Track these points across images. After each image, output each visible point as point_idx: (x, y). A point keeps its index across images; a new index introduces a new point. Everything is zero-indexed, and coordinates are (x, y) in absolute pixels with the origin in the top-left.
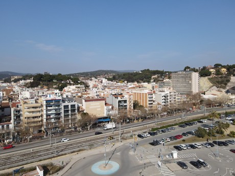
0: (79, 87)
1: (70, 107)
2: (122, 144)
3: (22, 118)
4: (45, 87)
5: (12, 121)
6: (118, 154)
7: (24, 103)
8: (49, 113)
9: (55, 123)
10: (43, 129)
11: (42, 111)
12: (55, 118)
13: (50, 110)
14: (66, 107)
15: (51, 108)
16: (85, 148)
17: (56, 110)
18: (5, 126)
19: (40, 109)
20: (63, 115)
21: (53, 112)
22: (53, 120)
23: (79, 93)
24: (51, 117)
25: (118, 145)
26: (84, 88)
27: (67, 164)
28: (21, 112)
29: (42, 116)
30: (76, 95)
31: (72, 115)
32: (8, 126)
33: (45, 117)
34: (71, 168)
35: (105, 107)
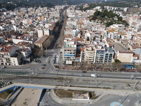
0: (120, 26)
1: (109, 55)
2: (134, 93)
3: (85, 57)
4: (100, 21)
5: (81, 57)
6: (128, 101)
7: (86, 50)
8: (97, 56)
9: (100, 62)
10: (93, 63)
11: (94, 55)
12: (100, 60)
13: (98, 55)
14: (107, 54)
15: (99, 54)
16: (111, 87)
17: (101, 55)
18: (78, 59)
19: (93, 54)
20: (104, 58)
21: (100, 56)
22: (99, 60)
23: (119, 34)
24: (98, 58)
25: (131, 93)
26: (124, 27)
27: (100, 95)
28: (85, 54)
29: (94, 57)
30: (117, 35)
31: (109, 59)
32: (79, 59)
33: (95, 58)
34: (101, 99)
35: (133, 58)
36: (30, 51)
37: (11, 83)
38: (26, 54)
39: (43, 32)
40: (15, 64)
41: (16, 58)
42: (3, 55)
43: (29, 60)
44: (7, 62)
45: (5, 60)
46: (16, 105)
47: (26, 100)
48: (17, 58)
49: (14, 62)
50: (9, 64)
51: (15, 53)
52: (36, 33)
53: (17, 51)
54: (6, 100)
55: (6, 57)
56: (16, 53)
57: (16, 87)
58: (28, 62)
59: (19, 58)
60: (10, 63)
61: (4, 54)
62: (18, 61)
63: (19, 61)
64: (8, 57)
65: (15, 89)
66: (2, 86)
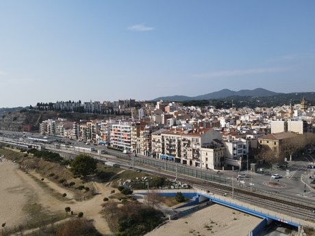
36: (244, 147)
37: (189, 187)
38: (234, 149)
39: (286, 125)
40: (207, 165)
41: (212, 150)
42: (189, 141)
43: (239, 163)
44: (194, 158)
45: (192, 152)
46: (187, 223)
47: (212, 223)
48: (214, 151)
49: (207, 159)
50: (197, 164)
51: (212, 143)
52: (266, 130)
53: (216, 140)
54: (171, 209)
55: (194, 146)
56: (215, 143)
57: (197, 197)
58: (237, 168)
59: (217, 153)
60: (199, 160)
61: (191, 140)
62: (215, 159)
63: (217, 159)
64: (198, 147)
65: (194, 199)
66: (172, 187)
